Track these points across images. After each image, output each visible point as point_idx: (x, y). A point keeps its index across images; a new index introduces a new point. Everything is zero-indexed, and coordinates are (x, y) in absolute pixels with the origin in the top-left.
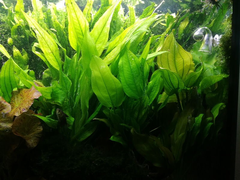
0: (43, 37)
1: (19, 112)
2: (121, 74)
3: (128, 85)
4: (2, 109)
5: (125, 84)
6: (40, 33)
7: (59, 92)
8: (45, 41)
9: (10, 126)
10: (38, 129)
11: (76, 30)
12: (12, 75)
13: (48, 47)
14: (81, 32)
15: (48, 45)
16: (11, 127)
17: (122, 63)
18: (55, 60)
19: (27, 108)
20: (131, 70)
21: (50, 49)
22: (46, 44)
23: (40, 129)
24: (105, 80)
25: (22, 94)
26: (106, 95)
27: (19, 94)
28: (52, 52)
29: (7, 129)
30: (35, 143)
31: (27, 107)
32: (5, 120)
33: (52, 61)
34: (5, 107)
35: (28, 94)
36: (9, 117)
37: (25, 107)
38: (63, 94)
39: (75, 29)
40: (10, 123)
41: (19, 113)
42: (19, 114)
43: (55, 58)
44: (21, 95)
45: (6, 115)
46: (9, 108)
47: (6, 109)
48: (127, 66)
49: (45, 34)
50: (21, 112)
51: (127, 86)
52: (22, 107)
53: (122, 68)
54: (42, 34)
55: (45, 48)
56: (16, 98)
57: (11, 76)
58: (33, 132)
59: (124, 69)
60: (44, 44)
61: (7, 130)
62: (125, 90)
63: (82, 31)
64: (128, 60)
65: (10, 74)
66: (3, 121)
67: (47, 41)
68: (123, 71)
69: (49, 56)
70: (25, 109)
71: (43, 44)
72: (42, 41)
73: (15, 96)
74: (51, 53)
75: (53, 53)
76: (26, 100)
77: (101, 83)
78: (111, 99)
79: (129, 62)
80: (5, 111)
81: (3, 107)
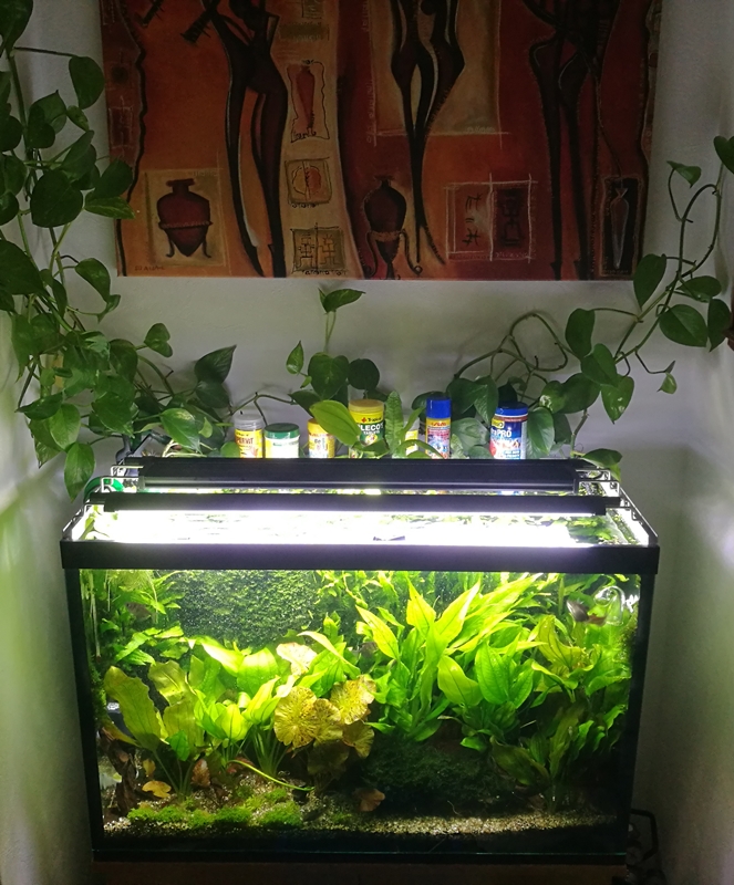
80: (334, 718)
81: (331, 713)
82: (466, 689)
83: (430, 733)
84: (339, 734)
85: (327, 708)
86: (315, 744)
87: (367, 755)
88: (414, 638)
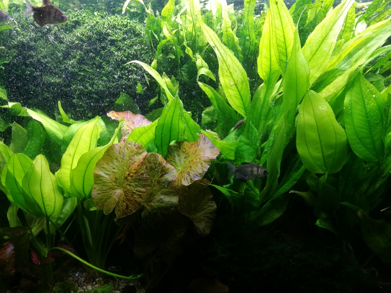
0: (224, 60)
1: (189, 179)
2: (347, 120)
3: (359, 139)
4: (164, 174)
5: (354, 137)
6: (221, 54)
7: (244, 148)
8: (226, 67)
9: (175, 201)
10: (210, 206)
11: (279, 48)
12: (175, 121)
13: (230, 76)
14: (285, 51)
15: (231, 73)
16: (178, 203)
17: (351, 101)
18: (239, 97)
19: (200, 174)
20: (367, 114)
21: (234, 80)
22: (228, 71)
23: (212, 206)
24: (320, 129)
25: (184, 150)
26: (317, 154)
27: (180, 151)
28: (236, 85)
29: (172, 205)
30: (207, 227)
31: (201, 171)
32: (167, 192)
33: (233, 98)
34: (168, 171)
35: (196, 151)
36: (173, 187)
37: (197, 172)
38: (251, 151)
39: (278, 45)
40: (175, 195)
41: (189, 181)
42: (188, 183)
43: (240, 93)
44: (184, 152)
45: (170, 183)
46: (174, 173)
47: (169, 174)
48: (359, 107)
49: (227, 54)
50: (191, 180)
51: (358, 141)
52: (193, 172)
53: (351, 109)
54: (223, 55)
55: (226, 77)
56: (176, 156)
57: (173, 123)
58: (203, 209)
59: (354, 111)
60: (225, 71)
61: (172, 207)
62: (353, 147)
63: (286, 49)
64: (361, 97)
65: (174, 120)
66: (164, 193)
67: (229, 65)
68: (351, 114)
69: (230, 91)
70: (197, 176)
71: (223, 71)
72: (223, 67)
73: (175, 152)
74: (234, 86)
75: (238, 86)
76: (195, 160)
77: (313, 135)
78: (324, 161)
79: (364, 100)
80: (169, 177)
81: (164, 171)
82: (330, 146)
83: (276, 215)
84: (174, 200)
85: (160, 164)
86: (143, 214)
87: (208, 231)
88: (262, 96)
